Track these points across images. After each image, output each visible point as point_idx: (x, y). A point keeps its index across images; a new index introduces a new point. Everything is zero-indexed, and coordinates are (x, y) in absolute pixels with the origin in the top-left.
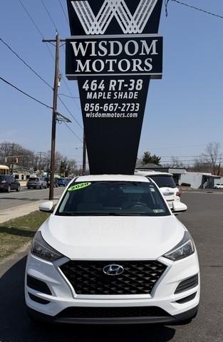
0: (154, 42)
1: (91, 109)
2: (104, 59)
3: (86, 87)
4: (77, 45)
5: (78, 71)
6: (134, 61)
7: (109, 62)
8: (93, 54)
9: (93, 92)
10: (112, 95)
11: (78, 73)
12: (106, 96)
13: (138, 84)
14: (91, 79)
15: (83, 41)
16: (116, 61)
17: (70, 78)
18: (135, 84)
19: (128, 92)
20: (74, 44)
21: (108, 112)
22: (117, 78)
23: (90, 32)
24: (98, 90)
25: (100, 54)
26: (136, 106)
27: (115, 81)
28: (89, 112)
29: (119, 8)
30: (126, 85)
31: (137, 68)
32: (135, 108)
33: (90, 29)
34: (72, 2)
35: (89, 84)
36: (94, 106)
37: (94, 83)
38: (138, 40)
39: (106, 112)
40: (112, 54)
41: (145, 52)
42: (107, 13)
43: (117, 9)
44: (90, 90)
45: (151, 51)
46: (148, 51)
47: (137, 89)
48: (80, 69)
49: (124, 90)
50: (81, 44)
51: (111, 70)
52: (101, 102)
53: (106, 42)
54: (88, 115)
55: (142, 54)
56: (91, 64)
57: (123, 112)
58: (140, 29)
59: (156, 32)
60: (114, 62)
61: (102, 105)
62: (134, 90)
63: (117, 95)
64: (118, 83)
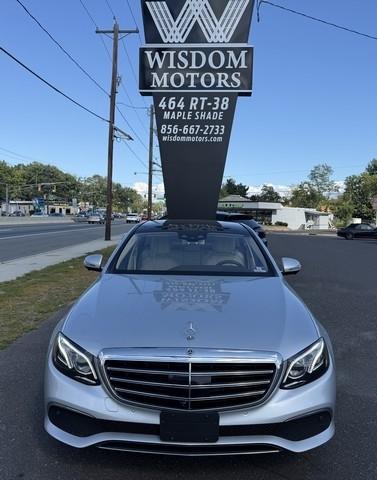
0: (243, 53)
1: (168, 131)
2: (184, 72)
3: (162, 105)
4: (153, 56)
5: (153, 86)
6: (220, 75)
7: (190, 76)
8: (172, 66)
9: (171, 111)
10: (193, 116)
11: (153, 88)
12: (186, 116)
13: (224, 103)
14: (168, 96)
15: (160, 50)
16: (198, 74)
17: (143, 94)
18: (220, 103)
19: (212, 112)
20: (149, 54)
21: (188, 135)
22: (199, 95)
23: (169, 39)
24: (177, 109)
25: (179, 67)
26: (221, 128)
27: (197, 99)
28: (166, 135)
29: (203, 11)
30: (209, 104)
31: (222, 84)
32: (220, 131)
33: (168, 36)
34: (147, 3)
35: (167, 101)
36: (172, 128)
37: (171, 101)
38: (224, 50)
39: (186, 136)
40: (194, 66)
41: (232, 64)
42: (188, 16)
43: (200, 12)
44: (167, 109)
45: (240, 64)
46: (236, 64)
47: (222, 108)
48: (156, 84)
49: (208, 109)
50: (157, 53)
51: (192, 85)
52: (180, 123)
53: (186, 52)
54: (164, 139)
55: (229, 67)
56: (169, 78)
57: (205, 136)
58: (227, 36)
59: (246, 42)
60: (195, 76)
61: (181, 127)
62: (219, 110)
63: (199, 115)
64: (200, 101)
